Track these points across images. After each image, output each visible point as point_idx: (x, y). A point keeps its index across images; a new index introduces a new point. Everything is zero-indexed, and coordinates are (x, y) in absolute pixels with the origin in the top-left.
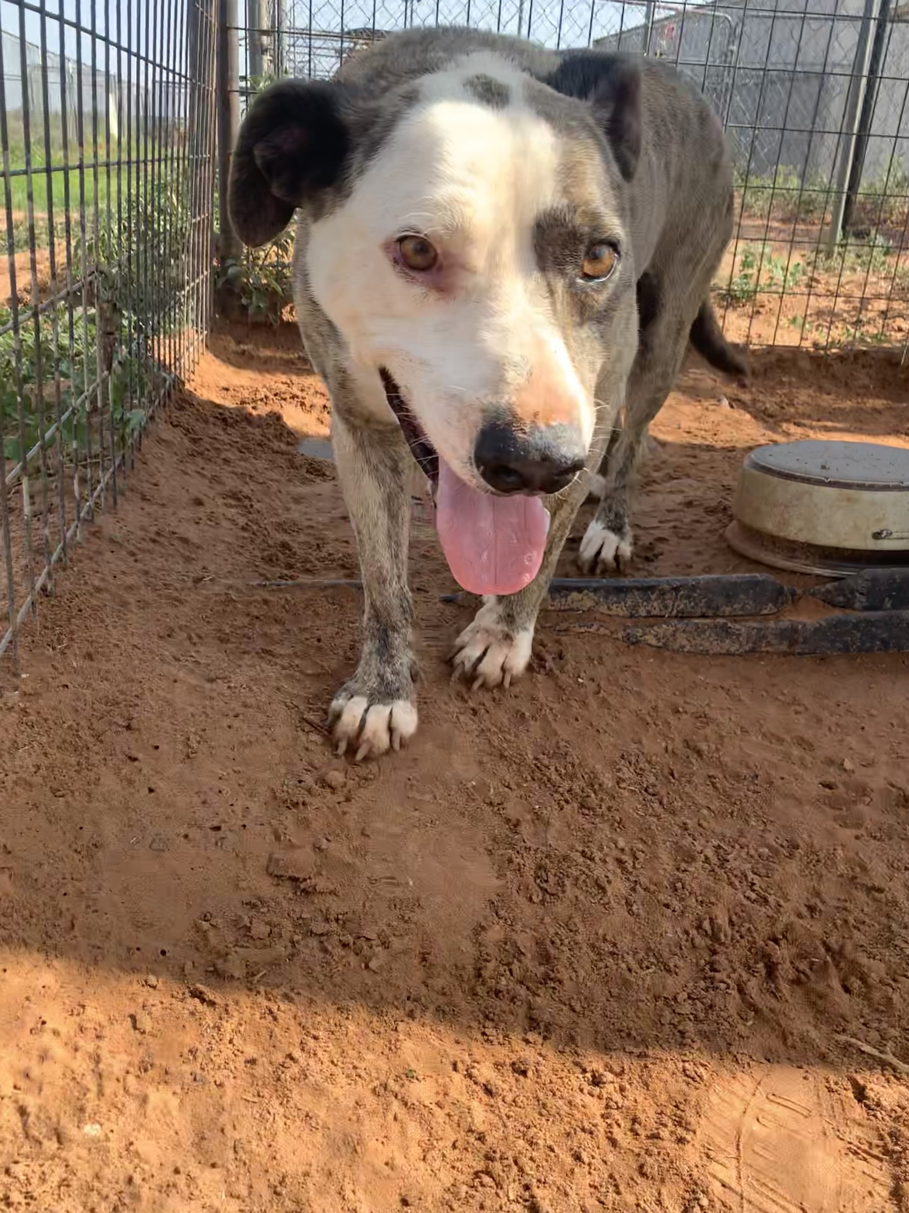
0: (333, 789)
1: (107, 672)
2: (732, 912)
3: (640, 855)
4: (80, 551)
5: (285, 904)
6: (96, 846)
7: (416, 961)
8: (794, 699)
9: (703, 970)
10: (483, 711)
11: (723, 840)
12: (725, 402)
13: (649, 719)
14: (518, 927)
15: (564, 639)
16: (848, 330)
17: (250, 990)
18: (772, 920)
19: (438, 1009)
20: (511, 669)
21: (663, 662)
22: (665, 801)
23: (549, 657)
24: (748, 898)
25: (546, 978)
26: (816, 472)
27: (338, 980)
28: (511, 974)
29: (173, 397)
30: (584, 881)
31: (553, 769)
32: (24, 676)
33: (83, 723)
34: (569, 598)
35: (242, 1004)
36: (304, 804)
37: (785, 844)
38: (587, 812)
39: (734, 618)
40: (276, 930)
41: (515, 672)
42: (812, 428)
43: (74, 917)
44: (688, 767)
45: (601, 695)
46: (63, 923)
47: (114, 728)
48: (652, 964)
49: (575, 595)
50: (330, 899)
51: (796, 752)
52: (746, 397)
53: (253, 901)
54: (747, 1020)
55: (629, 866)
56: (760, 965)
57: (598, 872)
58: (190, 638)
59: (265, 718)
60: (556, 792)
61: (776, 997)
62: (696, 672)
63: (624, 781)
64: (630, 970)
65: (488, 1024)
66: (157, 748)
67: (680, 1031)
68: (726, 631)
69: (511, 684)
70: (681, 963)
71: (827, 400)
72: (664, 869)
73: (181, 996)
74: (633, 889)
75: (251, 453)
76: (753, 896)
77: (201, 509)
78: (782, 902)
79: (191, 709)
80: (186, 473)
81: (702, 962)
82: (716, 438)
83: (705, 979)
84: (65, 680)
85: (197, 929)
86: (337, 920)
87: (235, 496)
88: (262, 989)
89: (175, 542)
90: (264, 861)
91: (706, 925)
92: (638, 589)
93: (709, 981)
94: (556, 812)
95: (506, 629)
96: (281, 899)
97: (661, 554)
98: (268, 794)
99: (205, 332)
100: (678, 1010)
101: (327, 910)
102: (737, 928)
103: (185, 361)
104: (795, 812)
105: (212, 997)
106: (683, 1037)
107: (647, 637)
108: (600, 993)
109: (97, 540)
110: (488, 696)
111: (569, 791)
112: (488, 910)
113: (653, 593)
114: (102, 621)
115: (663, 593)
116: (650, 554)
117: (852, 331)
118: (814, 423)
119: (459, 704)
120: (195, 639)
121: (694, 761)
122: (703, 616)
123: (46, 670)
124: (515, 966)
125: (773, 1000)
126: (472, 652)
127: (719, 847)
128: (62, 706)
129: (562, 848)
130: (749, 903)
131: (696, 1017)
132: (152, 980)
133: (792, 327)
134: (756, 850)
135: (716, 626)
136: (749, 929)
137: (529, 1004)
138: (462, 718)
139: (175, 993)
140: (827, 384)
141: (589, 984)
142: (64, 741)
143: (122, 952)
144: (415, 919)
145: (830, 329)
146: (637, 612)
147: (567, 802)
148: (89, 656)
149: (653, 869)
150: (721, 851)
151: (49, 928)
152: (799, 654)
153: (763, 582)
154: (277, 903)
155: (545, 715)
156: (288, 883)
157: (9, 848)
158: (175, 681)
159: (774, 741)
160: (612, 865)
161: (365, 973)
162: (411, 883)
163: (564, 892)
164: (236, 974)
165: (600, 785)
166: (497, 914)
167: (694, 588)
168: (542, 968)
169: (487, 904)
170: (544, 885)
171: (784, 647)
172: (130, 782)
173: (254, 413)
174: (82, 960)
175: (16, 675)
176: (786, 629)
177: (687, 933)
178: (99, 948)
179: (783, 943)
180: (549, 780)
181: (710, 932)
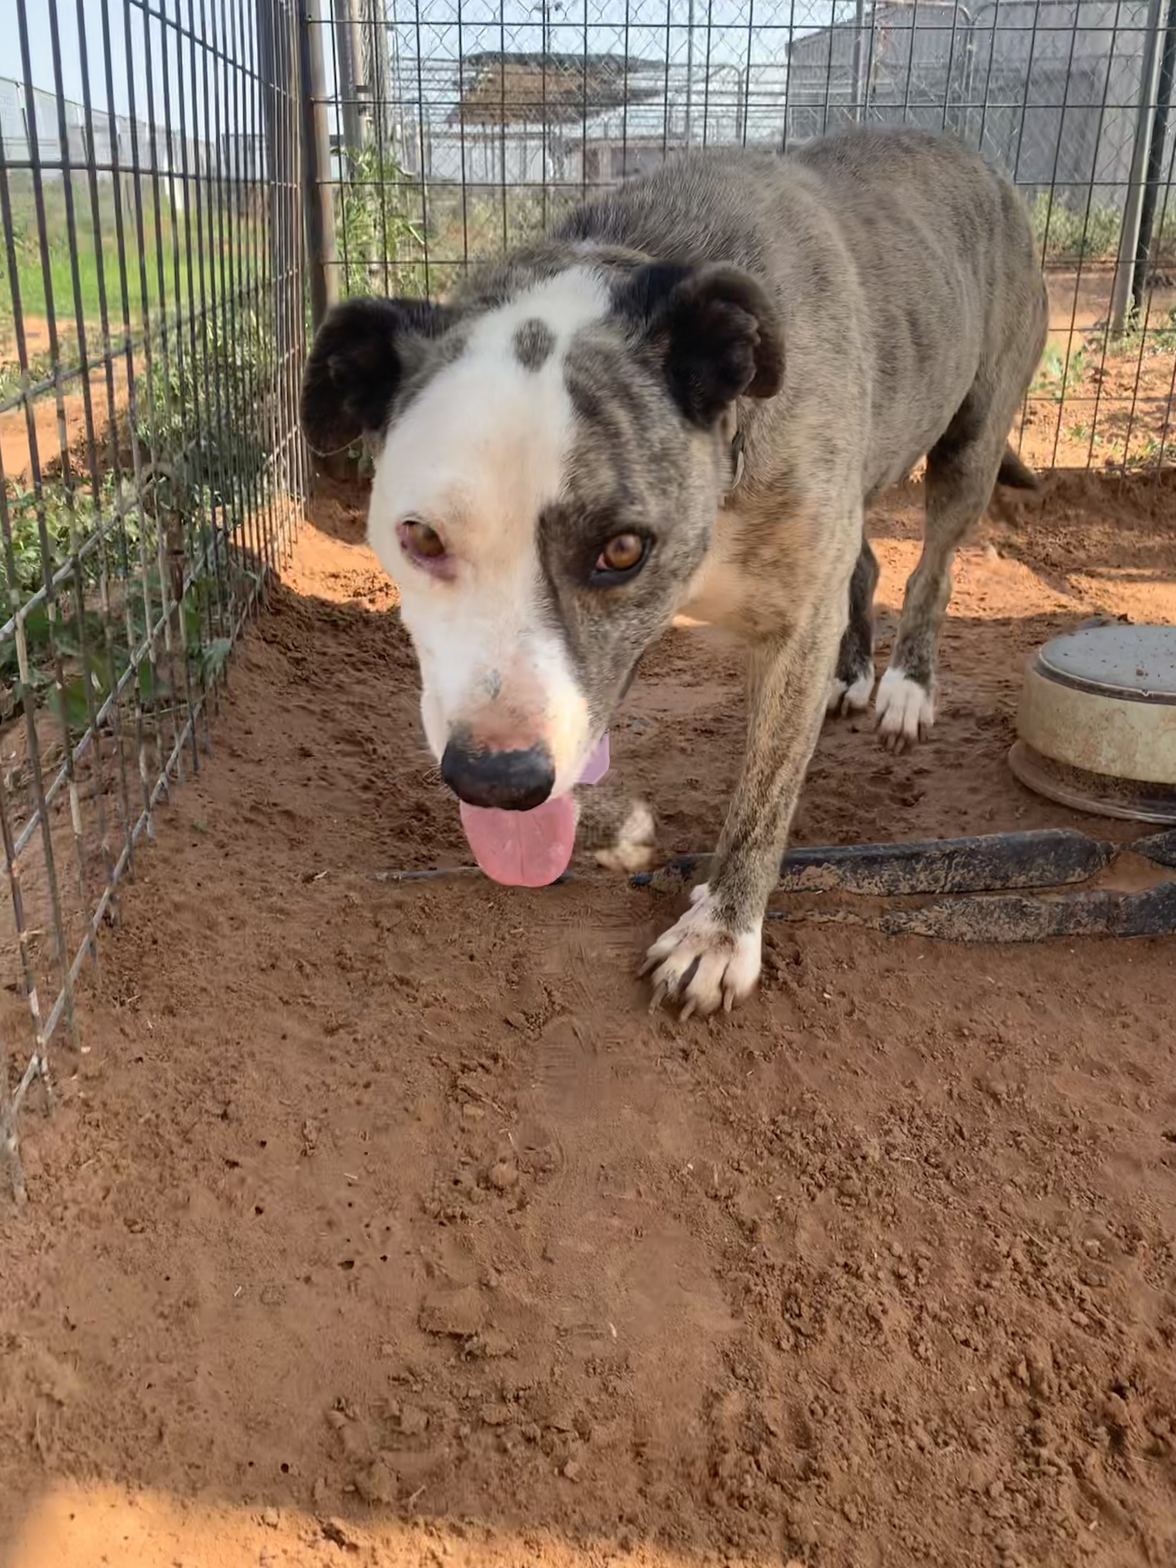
0: (501, 1190)
1: (194, 1032)
2: (1056, 1347)
3: (922, 1262)
4: (152, 851)
5: (445, 1373)
6: (187, 1304)
7: (627, 1458)
8: (1120, 1006)
9: (1021, 1442)
10: (696, 1053)
11: (1036, 1229)
12: (993, 551)
13: (923, 1049)
14: (765, 1393)
15: (801, 935)
16: (1151, 441)
17: (404, 1520)
18: (1115, 1361)
19: (663, 1532)
20: (733, 987)
21: (937, 959)
22: (953, 1176)
23: (781, 964)
24: (1077, 1324)
25: (809, 1472)
26: (1129, 681)
27: (522, 1496)
28: (759, 1468)
29: (266, 601)
30: (850, 1312)
31: (797, 1135)
32: (85, 1050)
33: (165, 1114)
34: (804, 874)
35: (394, 1543)
36: (463, 1217)
37: (1122, 1232)
38: (846, 1200)
39: (1030, 890)
40: (435, 1420)
41: (738, 991)
42: (1110, 578)
43: (162, 1424)
44: (980, 1120)
45: (855, 1017)
46: (149, 1432)
47: (205, 1118)
48: (952, 1437)
49: (811, 870)
50: (505, 1363)
51: (1126, 1087)
52: (1019, 540)
53: (404, 1374)
54: (1089, 1521)
55: (910, 1282)
56: (1102, 1430)
57: (870, 1297)
58: (300, 967)
59: (405, 1086)
60: (804, 1172)
61: (1125, 1475)
62: (984, 970)
63: (895, 1147)
64: (921, 1449)
65: (733, 1552)
66: (263, 1144)
67: (997, 1547)
68: (1021, 911)
69: (734, 1008)
70: (992, 1436)
71: (1127, 538)
72: (960, 1286)
73: (310, 1537)
74: (918, 1319)
75: (370, 670)
76: (1084, 1320)
77: (309, 763)
78: (1125, 1328)
79: (305, 1080)
80: (287, 710)
81: (1021, 1430)
82: (983, 605)
83: (1026, 1455)
84: (137, 1050)
85: (330, 1424)
86: (517, 1398)
87: (350, 738)
88: (421, 1520)
89: (277, 819)
90: (412, 1308)
91: (1022, 1371)
92: (897, 858)
93: (1030, 1460)
94: (805, 1205)
95: (724, 928)
96: (440, 1368)
97: (923, 794)
98: (415, 1205)
99: (303, 499)
100: (992, 1512)
101: (503, 1381)
102: (1064, 1373)
103: (279, 545)
104: (1131, 1180)
105: (353, 1539)
106: (1003, 1557)
107: (913, 924)
108: (881, 1487)
109: (173, 832)
110: (702, 1027)
111: (822, 1169)
112: (722, 1369)
113: (917, 863)
114: (184, 954)
115: (932, 861)
116: (907, 796)
117: (1157, 441)
118: (1114, 572)
119: (664, 1043)
120: (308, 969)
121: (989, 1111)
122: (988, 890)
123: (113, 1037)
124: (763, 1457)
125: (1123, 1484)
126: (678, 965)
127: (1031, 1242)
128: (135, 1092)
129: (816, 1261)
130: (1080, 1332)
131: (1018, 1522)
132: (271, 1514)
133: (1076, 440)
134: (1083, 1244)
135: (1006, 905)
136: (1082, 1373)
137: (786, 1515)
138: (669, 1065)
139: (302, 1534)
140: (1126, 516)
141: (867, 1475)
142: (141, 1146)
143: (230, 1469)
144: (622, 1390)
145: (1128, 441)
146: (897, 887)
147: (820, 1187)
148: (171, 1011)
149: (942, 1285)
150: (1035, 1249)
151: (131, 1443)
152: (1120, 935)
153: (1068, 839)
154: (436, 1375)
155: (780, 1053)
156: (447, 1342)
157: (72, 1321)
158: (284, 1037)
159: (1095, 1072)
160: (888, 1285)
161: (561, 1484)
162: (614, 1332)
163: (823, 1331)
164: (385, 1498)
165: (864, 1158)
166: (733, 1371)
167: (972, 853)
168: (801, 1455)
169: (719, 1356)
170: (796, 1322)
171: (1100, 927)
172: (231, 1201)
173: (372, 608)
174: (176, 1490)
175: (72, 1049)
176: (1101, 904)
177: (995, 1383)
178: (198, 1467)
179: (1130, 1394)
180: (792, 1153)
181: (1028, 1383)
